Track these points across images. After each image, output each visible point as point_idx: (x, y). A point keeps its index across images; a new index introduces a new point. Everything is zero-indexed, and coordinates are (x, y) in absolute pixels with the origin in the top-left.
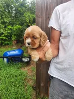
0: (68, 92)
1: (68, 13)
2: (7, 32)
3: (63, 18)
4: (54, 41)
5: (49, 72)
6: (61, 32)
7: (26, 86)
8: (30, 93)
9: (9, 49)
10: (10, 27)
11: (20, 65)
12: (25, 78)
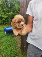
2: (6, 16)
5: (27, 41)
7: (16, 47)
10: (7, 14)
12: (16, 42)
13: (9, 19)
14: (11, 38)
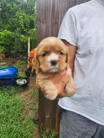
0: (86, 128)
1: (88, 21)
3: (82, 27)
6: (77, 48)
8: (30, 129)
11: (13, 90)
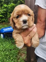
2: (3, 10)
4: (40, 20)
7: (19, 59)
9: (6, 26)
10: (5, 6)
12: (18, 52)
13: (8, 13)
14: (11, 45)
